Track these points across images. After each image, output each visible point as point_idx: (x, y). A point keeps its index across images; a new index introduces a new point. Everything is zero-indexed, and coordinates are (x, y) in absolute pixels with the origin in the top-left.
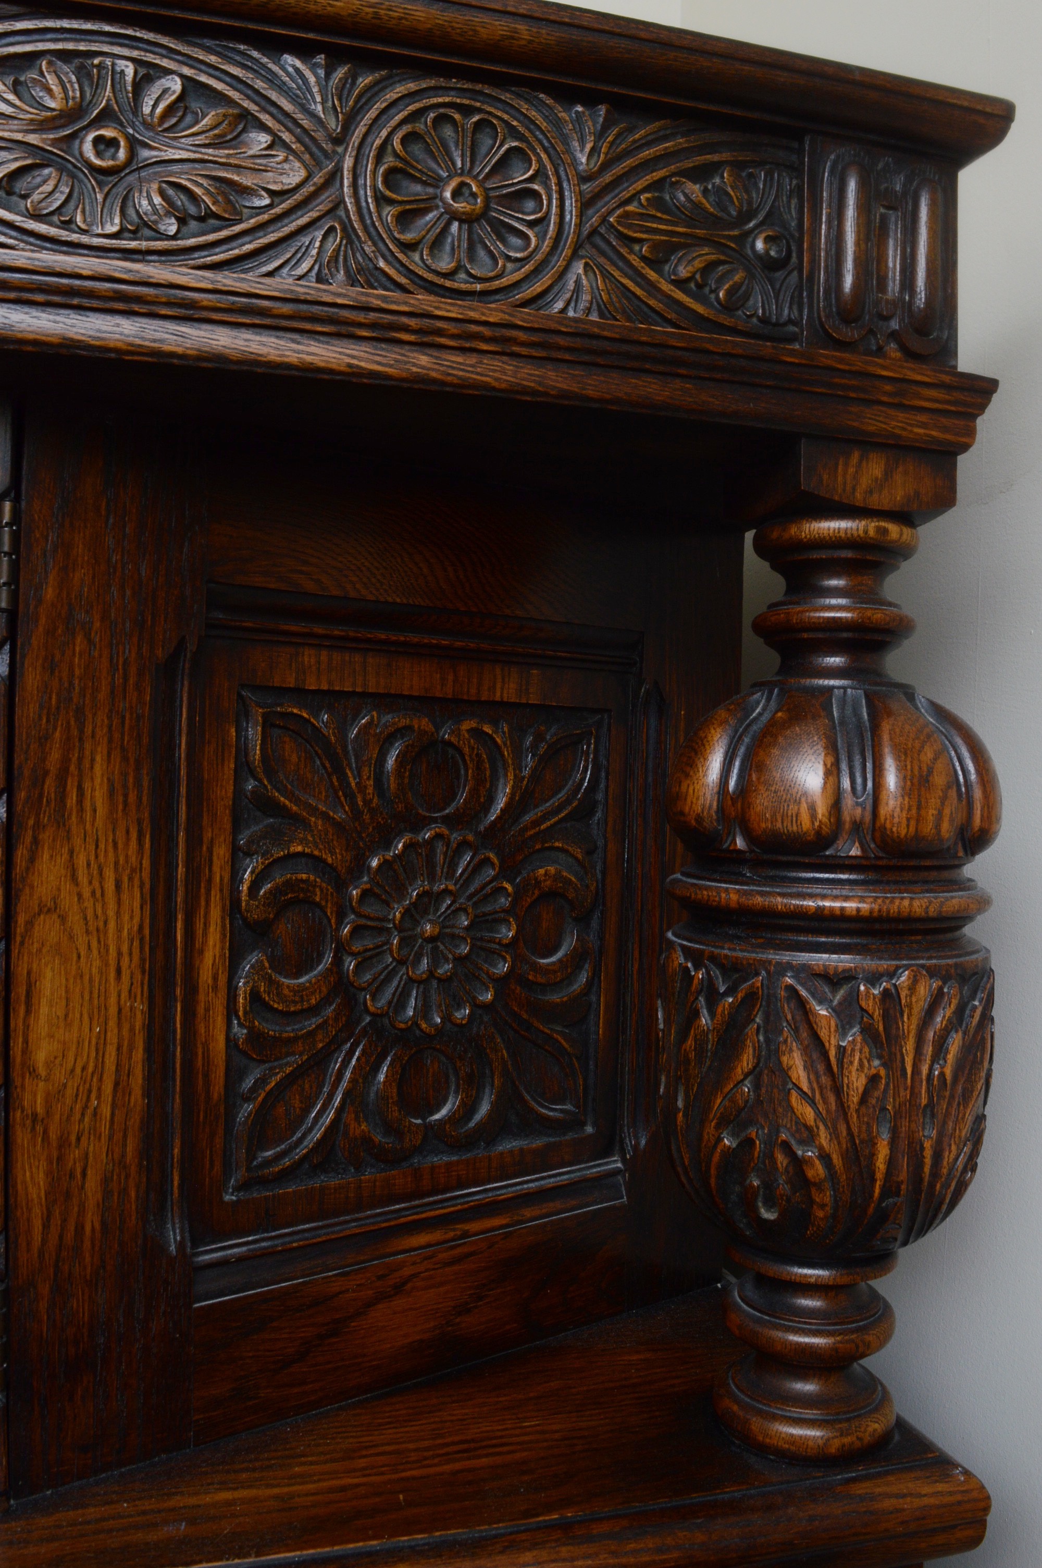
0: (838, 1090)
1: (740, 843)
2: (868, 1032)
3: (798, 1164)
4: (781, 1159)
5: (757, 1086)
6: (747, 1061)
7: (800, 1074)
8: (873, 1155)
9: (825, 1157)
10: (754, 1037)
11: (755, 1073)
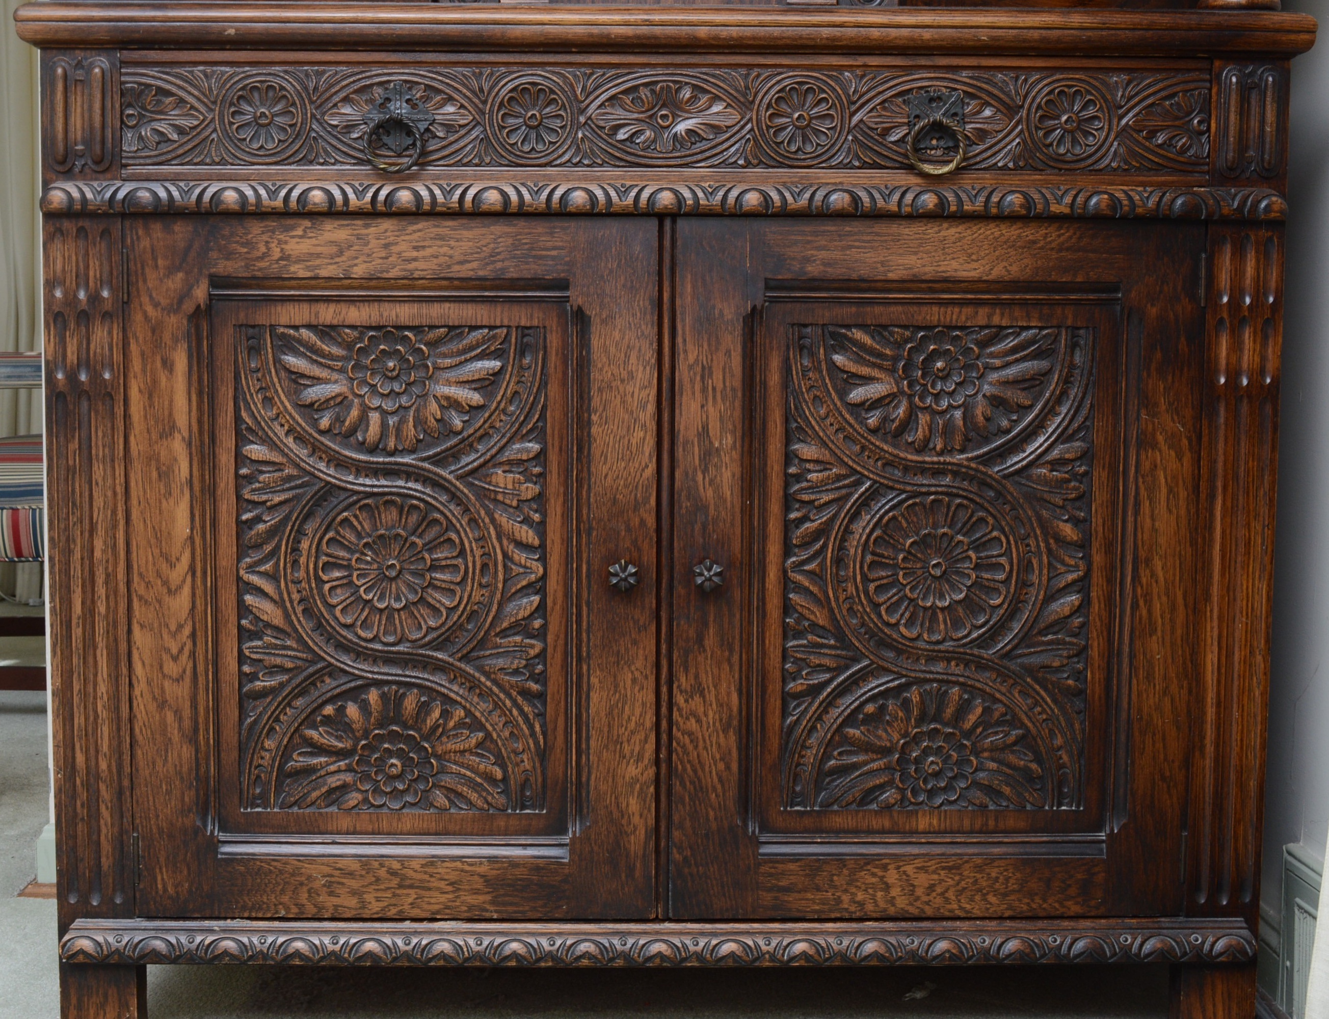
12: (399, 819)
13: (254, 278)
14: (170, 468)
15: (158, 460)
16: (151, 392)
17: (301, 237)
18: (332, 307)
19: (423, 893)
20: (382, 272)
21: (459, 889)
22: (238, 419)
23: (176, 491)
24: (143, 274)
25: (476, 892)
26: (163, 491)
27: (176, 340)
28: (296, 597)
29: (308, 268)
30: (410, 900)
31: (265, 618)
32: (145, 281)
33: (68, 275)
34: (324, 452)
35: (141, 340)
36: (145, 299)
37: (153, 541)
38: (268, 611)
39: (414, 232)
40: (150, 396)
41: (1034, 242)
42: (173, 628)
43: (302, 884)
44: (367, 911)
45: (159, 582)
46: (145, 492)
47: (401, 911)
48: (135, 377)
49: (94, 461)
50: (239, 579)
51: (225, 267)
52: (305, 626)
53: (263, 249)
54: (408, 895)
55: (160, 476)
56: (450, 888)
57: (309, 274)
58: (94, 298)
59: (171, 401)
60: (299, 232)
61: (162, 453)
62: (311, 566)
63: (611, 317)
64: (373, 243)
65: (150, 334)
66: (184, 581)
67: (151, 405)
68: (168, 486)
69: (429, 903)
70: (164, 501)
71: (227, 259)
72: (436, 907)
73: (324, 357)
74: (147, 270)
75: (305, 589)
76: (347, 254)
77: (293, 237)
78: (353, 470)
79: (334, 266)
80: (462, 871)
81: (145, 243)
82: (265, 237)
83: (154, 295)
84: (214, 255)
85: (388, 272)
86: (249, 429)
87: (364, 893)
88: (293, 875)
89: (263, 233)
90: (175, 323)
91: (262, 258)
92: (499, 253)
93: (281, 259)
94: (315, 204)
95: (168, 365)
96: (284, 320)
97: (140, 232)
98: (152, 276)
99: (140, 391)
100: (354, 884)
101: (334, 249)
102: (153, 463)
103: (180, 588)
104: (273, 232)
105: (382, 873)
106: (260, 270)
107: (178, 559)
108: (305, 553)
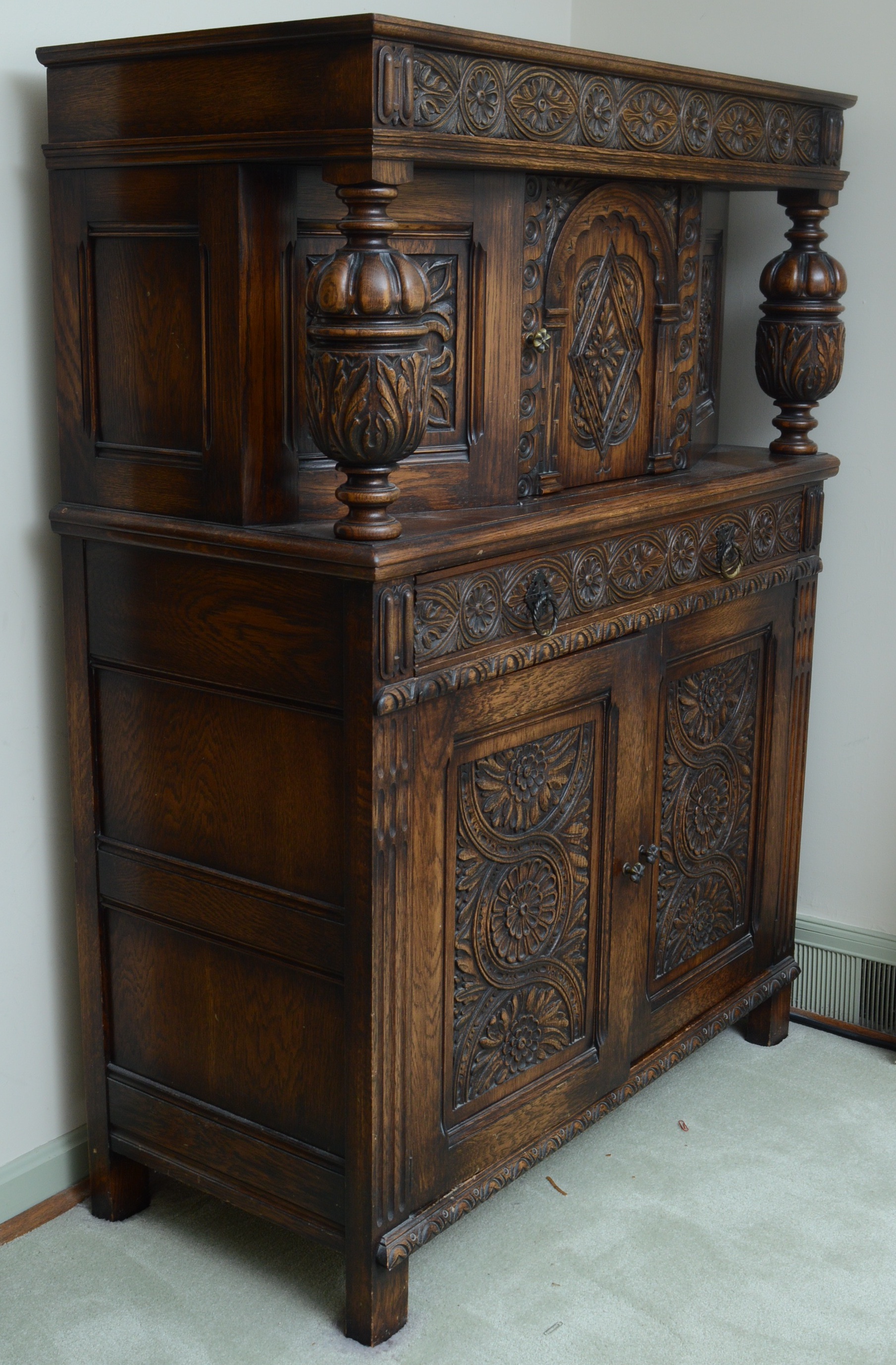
0: (828, 354)
1: (804, 295)
2: (834, 339)
3: (819, 372)
4: (816, 371)
5: (810, 355)
6: (809, 348)
7: (821, 351)
8: (833, 370)
9: (825, 370)
10: (811, 342)
11: (810, 352)
12: (525, 1076)
13: (476, 729)
14: (433, 885)
15: (427, 881)
16: (424, 833)
17: (499, 693)
18: (504, 738)
19: (539, 1118)
20: (534, 707)
21: (555, 1107)
22: (458, 833)
23: (435, 900)
24: (422, 745)
25: (562, 1104)
26: (429, 903)
27: (437, 789)
28: (479, 948)
29: (502, 715)
30: (534, 1127)
31: (466, 971)
32: (423, 750)
33: (386, 760)
34: (495, 841)
35: (420, 794)
36: (423, 764)
37: (423, 941)
38: (467, 965)
39: (550, 673)
40: (424, 835)
41: (749, 607)
42: (431, 1000)
43: (487, 1144)
44: (516, 1145)
45: (426, 970)
46: (420, 907)
47: (531, 1136)
48: (417, 824)
49: (397, 896)
50: (456, 949)
51: (463, 726)
52: (484, 966)
53: (481, 707)
54: (533, 1124)
55: (427, 892)
56: (551, 1108)
57: (502, 719)
58: (400, 772)
59: (434, 835)
60: (498, 690)
61: (429, 875)
62: (489, 924)
63: (627, 706)
64: (532, 687)
65: (424, 789)
66: (438, 964)
67: (424, 842)
68: (431, 898)
69: (542, 1124)
70: (429, 910)
71: (463, 720)
72: (545, 1124)
73: (496, 774)
74: (424, 741)
75: (484, 941)
76: (520, 698)
77: (495, 694)
78: (508, 848)
79: (513, 710)
80: (557, 1094)
81: (424, 721)
82: (482, 699)
83: (427, 759)
84: (457, 719)
85: (536, 706)
86: (463, 839)
87: (514, 1134)
88: (483, 1141)
89: (481, 695)
90: (438, 775)
91: (479, 715)
92: (584, 678)
93: (489, 712)
94: (510, 668)
95: (433, 809)
96: (482, 755)
97: (421, 714)
98: (426, 744)
99: (419, 834)
100: (510, 1131)
101: (513, 697)
102: (425, 884)
103: (436, 969)
104: (485, 693)
105: (523, 1116)
106: (479, 722)
107: (435, 949)
108: (484, 916)
